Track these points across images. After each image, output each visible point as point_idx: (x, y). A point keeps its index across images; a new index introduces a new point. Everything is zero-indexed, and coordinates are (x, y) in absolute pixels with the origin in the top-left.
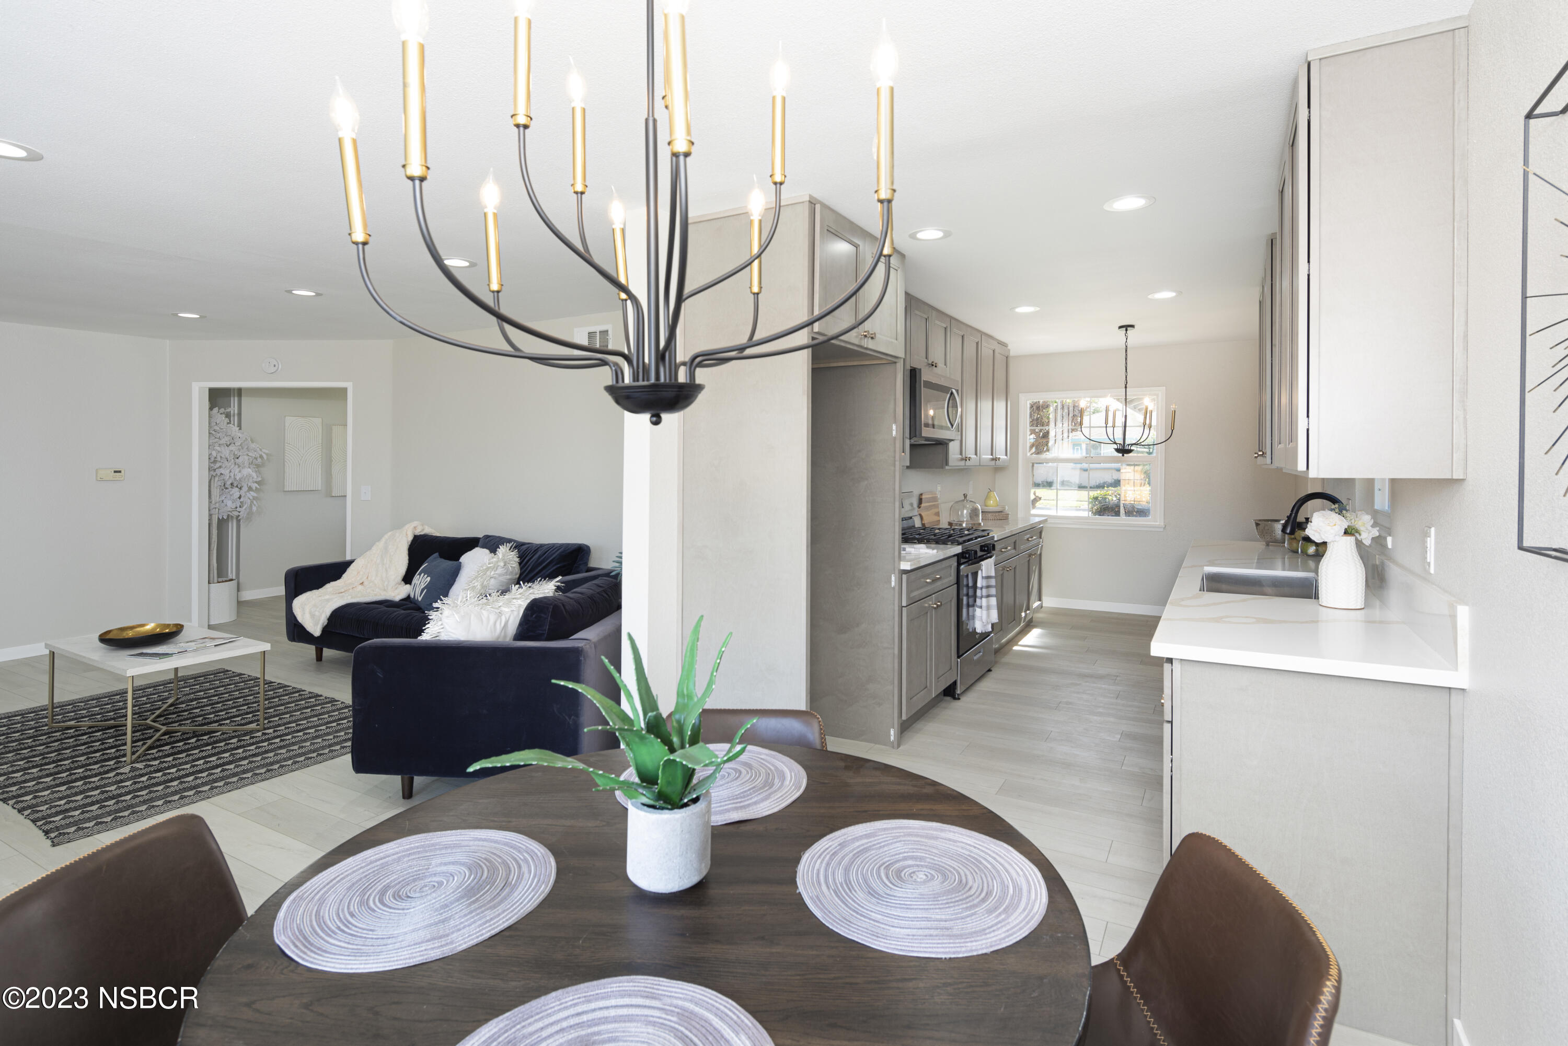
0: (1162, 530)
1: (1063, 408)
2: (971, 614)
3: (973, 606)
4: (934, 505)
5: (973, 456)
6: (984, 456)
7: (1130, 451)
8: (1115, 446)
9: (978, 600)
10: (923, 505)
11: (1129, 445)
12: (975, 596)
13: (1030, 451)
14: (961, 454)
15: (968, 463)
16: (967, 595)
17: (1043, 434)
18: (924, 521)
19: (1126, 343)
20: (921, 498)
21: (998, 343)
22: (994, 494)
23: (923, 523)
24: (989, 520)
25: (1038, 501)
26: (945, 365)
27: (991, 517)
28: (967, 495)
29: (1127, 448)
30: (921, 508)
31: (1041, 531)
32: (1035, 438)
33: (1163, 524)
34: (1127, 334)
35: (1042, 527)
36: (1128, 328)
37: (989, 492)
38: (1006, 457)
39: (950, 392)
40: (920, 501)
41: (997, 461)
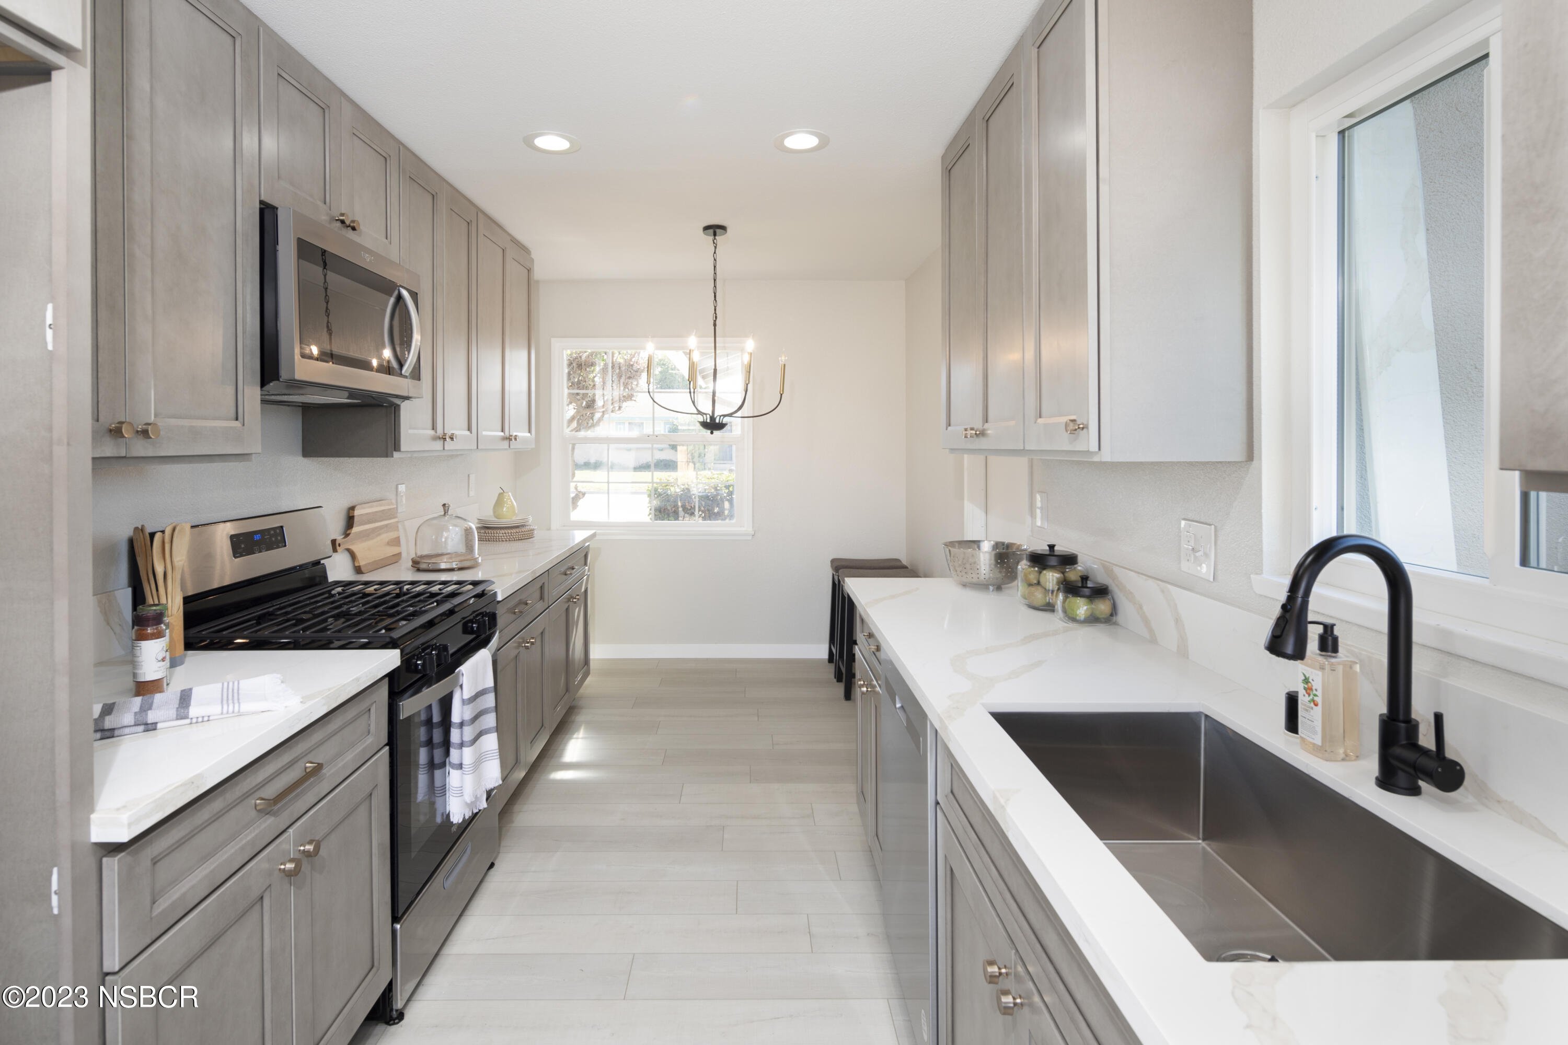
0: (750, 538)
1: (613, 367)
2: (438, 783)
3: (443, 765)
4: (386, 525)
5: (462, 432)
6: (484, 433)
7: (721, 426)
8: (701, 419)
9: (454, 752)
10: (355, 530)
11: (720, 416)
12: (446, 744)
13: (568, 426)
14: (434, 428)
15: (449, 445)
16: (429, 743)
17: (586, 402)
18: (358, 561)
19: (715, 255)
20: (351, 515)
21: (511, 240)
22: (509, 496)
23: (357, 565)
24: (499, 541)
25: (581, 496)
26: (387, 239)
27: (504, 536)
28: (449, 506)
29: (717, 421)
30: (350, 536)
31: (587, 552)
32: (576, 408)
33: (751, 530)
34: (715, 241)
35: (589, 545)
36: (718, 231)
37: (502, 493)
38: (529, 435)
39: (396, 293)
40: (350, 521)
41: (512, 440)
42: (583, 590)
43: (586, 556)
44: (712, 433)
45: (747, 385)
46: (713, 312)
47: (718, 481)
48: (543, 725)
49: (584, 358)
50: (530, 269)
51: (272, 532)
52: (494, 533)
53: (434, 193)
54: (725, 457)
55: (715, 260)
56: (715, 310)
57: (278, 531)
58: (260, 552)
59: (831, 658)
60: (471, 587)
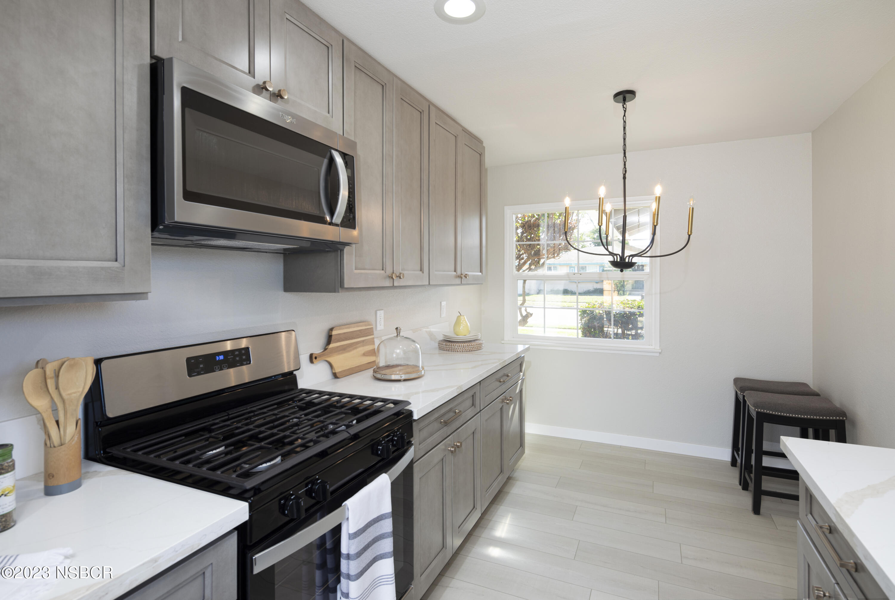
0: (657, 355)
4: (363, 341)
5: (413, 272)
6: (437, 273)
7: (630, 265)
8: (611, 258)
10: (332, 346)
11: (629, 256)
14: (383, 268)
15: (398, 282)
17: (534, 251)
18: (334, 369)
19: (625, 117)
20: (330, 334)
21: (463, 130)
22: (464, 318)
23: (334, 372)
24: (455, 351)
25: (530, 316)
26: (329, 113)
27: (458, 348)
28: (400, 330)
29: (627, 260)
30: (327, 350)
31: (522, 362)
32: (527, 255)
33: (659, 348)
34: (625, 106)
35: (524, 356)
36: (628, 96)
37: (459, 316)
38: (480, 274)
39: (329, 154)
40: (329, 339)
41: (462, 278)
42: (518, 391)
43: (521, 365)
44: (622, 271)
45: (655, 226)
46: (623, 167)
47: (631, 306)
48: (474, 507)
49: (532, 221)
50: (482, 153)
51: (237, 353)
52: (452, 346)
53: (383, 84)
54: (638, 286)
55: (625, 122)
56: (625, 165)
57: (243, 352)
58: (221, 369)
59: (734, 463)
60: (391, 405)
